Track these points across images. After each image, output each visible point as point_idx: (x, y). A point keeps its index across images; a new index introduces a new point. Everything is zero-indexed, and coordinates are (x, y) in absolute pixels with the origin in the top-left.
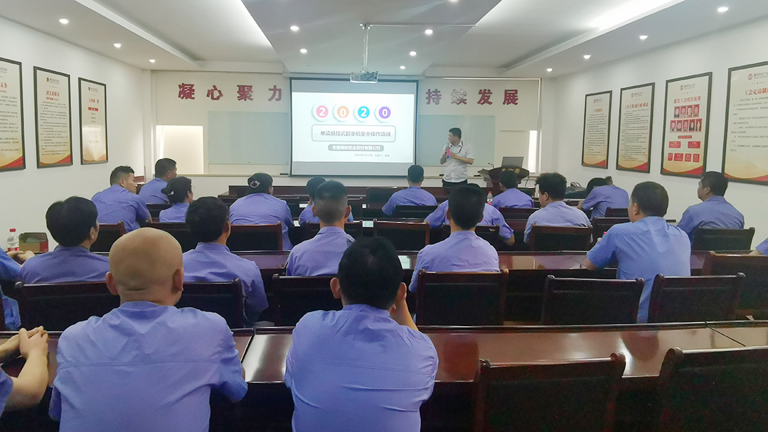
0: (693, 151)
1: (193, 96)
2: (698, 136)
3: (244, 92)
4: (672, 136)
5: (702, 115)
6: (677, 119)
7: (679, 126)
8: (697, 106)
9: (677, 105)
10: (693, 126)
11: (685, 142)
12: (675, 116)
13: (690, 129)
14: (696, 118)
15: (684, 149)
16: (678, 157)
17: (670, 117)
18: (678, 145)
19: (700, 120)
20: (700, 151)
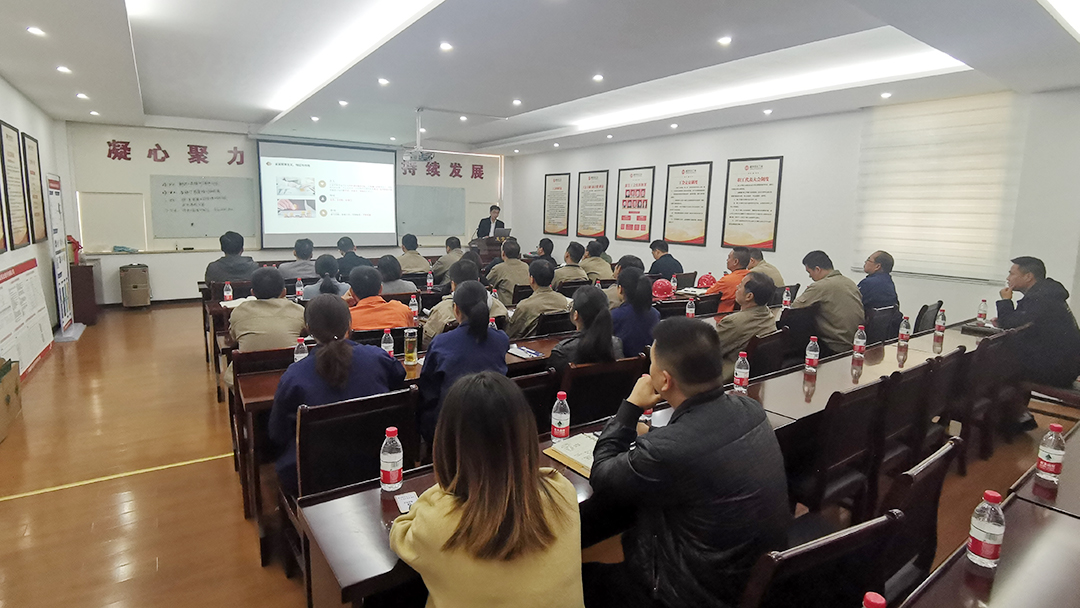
0: (640, 223)
1: (128, 156)
2: (645, 212)
3: (197, 154)
4: (623, 212)
5: (648, 197)
6: (627, 199)
7: (630, 204)
8: (644, 190)
9: (628, 188)
10: (640, 204)
11: (634, 216)
12: (626, 196)
13: (638, 207)
14: (642, 199)
15: (634, 221)
16: (630, 227)
17: (622, 197)
18: (629, 218)
19: (646, 200)
20: (647, 223)
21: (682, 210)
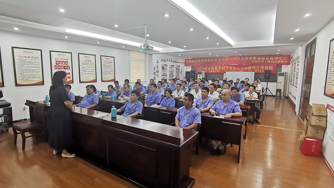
2: (69, 71)
5: (70, 64)
6: (57, 65)
7: (59, 67)
8: (67, 62)
9: (57, 60)
12: (56, 64)
13: (65, 69)
14: (67, 65)
17: (54, 64)
19: (69, 66)
20: (70, 76)
21: (86, 70)
